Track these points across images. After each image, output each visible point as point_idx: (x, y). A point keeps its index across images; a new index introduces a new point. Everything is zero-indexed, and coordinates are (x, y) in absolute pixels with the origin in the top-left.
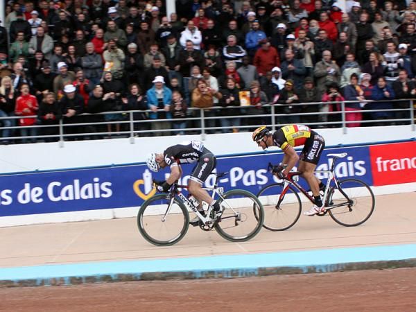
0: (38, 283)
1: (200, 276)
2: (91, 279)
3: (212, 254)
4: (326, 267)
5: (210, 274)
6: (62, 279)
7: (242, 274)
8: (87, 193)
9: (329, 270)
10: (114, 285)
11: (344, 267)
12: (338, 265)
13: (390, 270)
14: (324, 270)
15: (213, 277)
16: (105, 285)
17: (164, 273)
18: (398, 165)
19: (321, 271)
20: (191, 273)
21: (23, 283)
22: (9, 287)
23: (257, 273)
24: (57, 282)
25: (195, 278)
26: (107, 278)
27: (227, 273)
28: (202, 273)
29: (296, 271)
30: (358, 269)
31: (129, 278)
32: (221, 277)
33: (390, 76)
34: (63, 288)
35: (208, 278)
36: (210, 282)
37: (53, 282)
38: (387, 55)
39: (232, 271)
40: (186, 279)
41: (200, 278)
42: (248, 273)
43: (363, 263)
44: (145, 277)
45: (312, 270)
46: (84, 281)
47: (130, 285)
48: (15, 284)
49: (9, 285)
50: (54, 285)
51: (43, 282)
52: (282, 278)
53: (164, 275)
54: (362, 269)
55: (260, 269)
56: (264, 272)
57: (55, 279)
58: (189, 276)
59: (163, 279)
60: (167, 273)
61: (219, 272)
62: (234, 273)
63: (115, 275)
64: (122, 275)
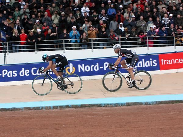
0: (41, 108)
1: (104, 106)
2: (61, 107)
3: (106, 97)
5: (107, 105)
6: (50, 107)
7: (120, 105)
9: (153, 104)
10: (71, 109)
11: (159, 103)
12: (157, 102)
14: (151, 104)
15: (109, 106)
16: (67, 109)
17: (90, 104)
18: (170, 62)
19: (150, 104)
20: (100, 105)
21: (34, 108)
22: (29, 110)
23: (125, 105)
24: (47, 108)
25: (102, 107)
26: (67, 107)
27: (114, 104)
28: (104, 104)
29: (140, 104)
30: (164, 103)
31: (76, 106)
32: (112, 106)
34: (51, 110)
35: (107, 106)
36: (108, 108)
37: (46, 108)
39: (116, 104)
40: (98, 107)
41: (103, 107)
42: (122, 105)
43: (166, 101)
44: (82, 106)
45: (147, 104)
46: (58, 107)
47: (77, 109)
48: (31, 109)
49: (29, 109)
50: (47, 109)
51: (42, 108)
52: (136, 106)
53: (90, 105)
54: (166, 103)
55: (127, 103)
56: (128, 104)
57: (47, 107)
58: (99, 106)
59: (89, 107)
60: (91, 104)
61: (111, 104)
62: (117, 105)
63: (71, 105)
64: (73, 105)
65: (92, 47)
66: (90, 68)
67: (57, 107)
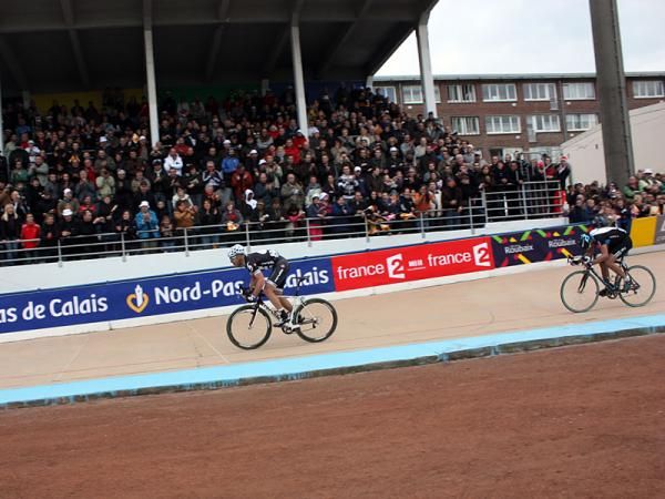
0: (46, 402)
1: (189, 388)
2: (93, 397)
3: (198, 366)
4: (297, 375)
5: (198, 386)
6: (67, 398)
7: (225, 384)
8: (85, 308)
9: (299, 377)
10: (113, 401)
11: (312, 374)
12: (306, 373)
13: (350, 375)
15: (200, 389)
16: (105, 402)
17: (157, 387)
18: (356, 273)
19: (292, 379)
20: (181, 386)
21: (32, 404)
23: (237, 383)
24: (62, 401)
25: (185, 391)
26: (107, 395)
27: (212, 384)
28: (191, 385)
29: (272, 379)
31: (127, 394)
32: (207, 389)
33: (347, 194)
34: (69, 406)
35: (195, 390)
36: (198, 394)
37: (59, 402)
38: (343, 177)
39: (217, 383)
40: (177, 392)
41: (189, 391)
42: (230, 384)
44: (141, 392)
45: (285, 378)
46: (86, 399)
47: (128, 400)
49: (19, 405)
50: (60, 404)
51: (51, 401)
53: (157, 390)
54: (327, 375)
55: (241, 380)
56: (244, 382)
57: (61, 399)
58: (179, 389)
59: (157, 393)
60: (161, 387)
61: (205, 384)
62: (218, 385)
63: (114, 392)
64: (121, 391)
65: (187, 246)
66: (181, 295)
67: (84, 397)
